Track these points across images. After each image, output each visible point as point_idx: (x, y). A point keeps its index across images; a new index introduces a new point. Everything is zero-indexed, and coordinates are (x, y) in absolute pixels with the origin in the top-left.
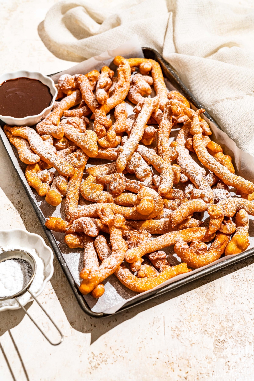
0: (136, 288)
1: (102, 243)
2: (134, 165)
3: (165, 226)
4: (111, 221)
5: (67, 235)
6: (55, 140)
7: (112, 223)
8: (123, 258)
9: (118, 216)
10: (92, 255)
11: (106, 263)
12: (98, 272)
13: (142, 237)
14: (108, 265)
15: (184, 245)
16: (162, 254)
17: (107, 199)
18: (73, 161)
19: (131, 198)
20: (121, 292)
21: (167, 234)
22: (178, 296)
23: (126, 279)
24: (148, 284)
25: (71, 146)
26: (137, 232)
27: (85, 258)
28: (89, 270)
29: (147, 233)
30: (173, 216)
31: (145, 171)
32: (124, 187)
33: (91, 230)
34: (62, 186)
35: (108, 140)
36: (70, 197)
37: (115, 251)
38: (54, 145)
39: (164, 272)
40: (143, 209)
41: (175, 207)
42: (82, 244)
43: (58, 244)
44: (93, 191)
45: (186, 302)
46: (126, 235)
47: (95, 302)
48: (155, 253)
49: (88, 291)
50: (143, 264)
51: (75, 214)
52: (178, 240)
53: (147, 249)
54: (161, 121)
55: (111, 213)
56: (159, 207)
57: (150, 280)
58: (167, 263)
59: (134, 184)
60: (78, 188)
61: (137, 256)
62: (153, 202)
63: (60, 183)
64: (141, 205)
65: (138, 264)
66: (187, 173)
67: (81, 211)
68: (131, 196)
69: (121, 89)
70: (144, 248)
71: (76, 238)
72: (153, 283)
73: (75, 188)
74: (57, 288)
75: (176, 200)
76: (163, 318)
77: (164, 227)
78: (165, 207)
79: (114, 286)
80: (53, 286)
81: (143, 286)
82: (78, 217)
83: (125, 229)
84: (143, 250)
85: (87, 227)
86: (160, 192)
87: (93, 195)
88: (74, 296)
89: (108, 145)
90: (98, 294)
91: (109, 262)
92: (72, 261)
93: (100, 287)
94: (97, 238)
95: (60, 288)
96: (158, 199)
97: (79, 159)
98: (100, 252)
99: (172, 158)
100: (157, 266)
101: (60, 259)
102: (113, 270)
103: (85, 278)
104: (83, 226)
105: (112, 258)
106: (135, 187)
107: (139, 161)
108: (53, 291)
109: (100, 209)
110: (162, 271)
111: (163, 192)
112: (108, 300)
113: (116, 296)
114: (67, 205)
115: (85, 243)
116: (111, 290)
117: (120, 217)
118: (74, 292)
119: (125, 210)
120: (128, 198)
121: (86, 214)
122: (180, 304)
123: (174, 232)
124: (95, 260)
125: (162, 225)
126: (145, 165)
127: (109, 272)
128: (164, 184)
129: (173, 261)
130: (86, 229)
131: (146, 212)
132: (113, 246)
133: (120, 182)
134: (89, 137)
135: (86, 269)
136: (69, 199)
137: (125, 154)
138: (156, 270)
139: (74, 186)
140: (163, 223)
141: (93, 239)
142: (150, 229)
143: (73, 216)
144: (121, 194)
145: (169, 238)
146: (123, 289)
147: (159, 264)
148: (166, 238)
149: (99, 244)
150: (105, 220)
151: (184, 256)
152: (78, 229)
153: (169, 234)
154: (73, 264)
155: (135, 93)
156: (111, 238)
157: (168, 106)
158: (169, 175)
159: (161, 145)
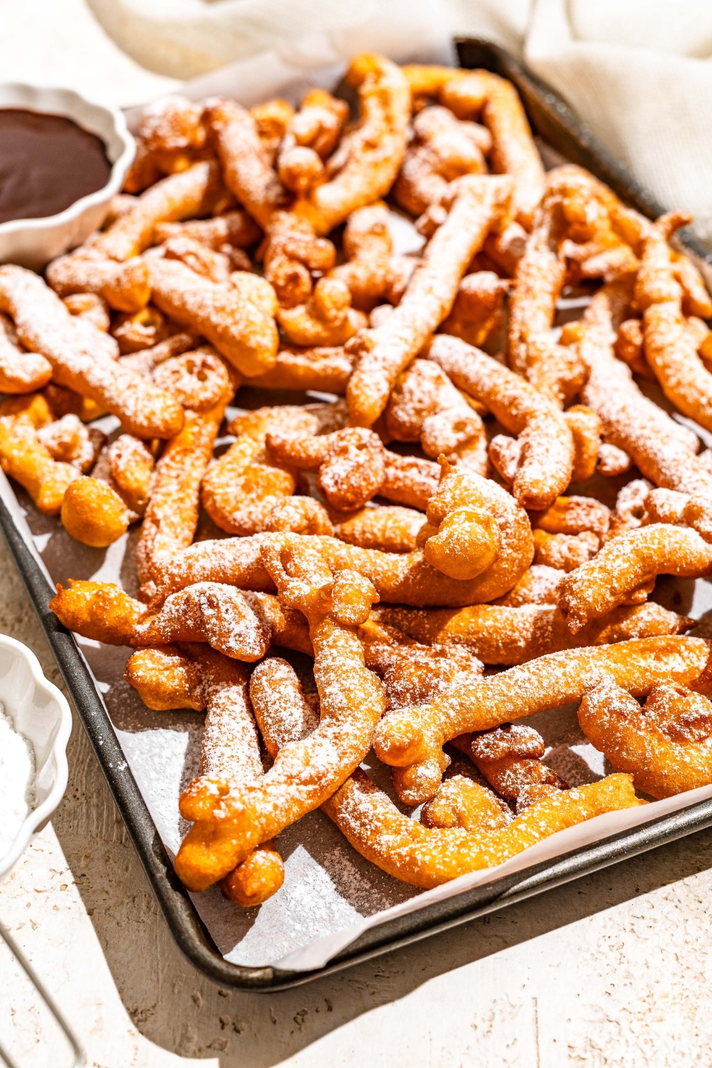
0: (416, 869)
1: (282, 688)
2: (419, 406)
3: (540, 628)
4: (319, 595)
5: (137, 653)
6: (116, 317)
7: (322, 601)
8: (364, 744)
9: (350, 577)
10: (239, 736)
11: (292, 757)
12: (260, 795)
13: (447, 667)
14: (301, 768)
15: (621, 698)
16: (529, 737)
17: (308, 519)
18: (179, 385)
19: (402, 524)
20: (352, 891)
21: (548, 656)
22: (592, 913)
23: (376, 831)
24: (468, 854)
25: (177, 338)
26: (424, 650)
27: (209, 744)
28: (218, 782)
29: (464, 655)
30: (575, 587)
31: (459, 426)
32: (377, 480)
33: (236, 631)
34: (132, 474)
35: (318, 313)
36: (160, 515)
37: (333, 716)
38: (111, 331)
39: (538, 808)
40: (452, 550)
41: (580, 560)
42: (198, 691)
43: (103, 694)
44: (254, 495)
45: (628, 938)
46: (380, 660)
47: (241, 928)
48: (500, 731)
49: (210, 871)
50: (447, 774)
51: (176, 571)
52: (592, 683)
53: (469, 710)
54: (522, 256)
55: (320, 568)
56: (515, 555)
57: (478, 837)
58: (548, 778)
59: (417, 473)
60: (195, 485)
61: (426, 739)
62: (495, 529)
63: (124, 459)
64: (444, 534)
65: (429, 771)
66: (627, 438)
67: (197, 560)
68: (400, 517)
69: (370, 156)
70: (452, 707)
71: (174, 666)
72: (492, 850)
73: (183, 486)
74: (87, 866)
75: (582, 535)
76: (531, 1002)
77: (534, 634)
78: (538, 559)
79: (326, 863)
80: (68, 858)
81: (447, 860)
82: (188, 581)
83: (376, 639)
84: (448, 716)
85: (219, 618)
86: (522, 491)
87: (252, 508)
88: (153, 903)
89: (317, 336)
90: (253, 886)
91: (307, 753)
92: (157, 760)
93: (263, 859)
94: (260, 668)
95: (98, 865)
96: (511, 518)
97: (202, 377)
98: (270, 721)
99: (565, 385)
100: (505, 788)
101: (101, 743)
102: (322, 788)
103: (198, 817)
104: (202, 614)
105: (320, 740)
106: (419, 484)
107: (437, 389)
108: (69, 877)
109: (278, 547)
110: (528, 805)
111: (535, 491)
112: (298, 919)
113: (334, 907)
114: (146, 547)
115: (210, 689)
116: (310, 879)
117: (358, 581)
118: (152, 876)
119: (378, 561)
120: (390, 524)
121: (218, 573)
122: (605, 948)
123: (577, 651)
124: (248, 753)
125: (528, 626)
126: (457, 407)
127: (305, 796)
128: (536, 463)
129: (573, 772)
130: (215, 625)
131: (465, 562)
132: (325, 696)
133: (361, 461)
134: (244, 296)
135: (209, 780)
136: (156, 522)
137: (384, 359)
138: (502, 802)
139: (178, 477)
140: (531, 620)
141: (242, 670)
142: (479, 640)
143: (166, 579)
144: (362, 508)
145: (559, 672)
146: (362, 876)
147: (513, 777)
148: (544, 673)
149: (269, 691)
150: (297, 592)
151: (622, 744)
152: (184, 625)
153: (560, 656)
154: (158, 773)
155: (423, 177)
156: (317, 665)
157: (551, 201)
158: (558, 436)
159: (522, 339)
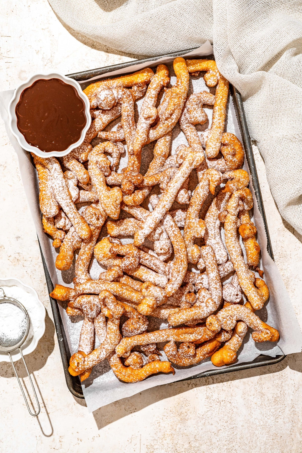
1: (100, 324)
14: (96, 359)
15: (172, 351)
18: (91, 220)
30: (171, 321)
35: (134, 201)
36: (82, 258)
44: (105, 259)
52: (170, 340)
55: (112, 302)
60: (92, 248)
73: (89, 249)
91: (98, 356)
94: (96, 320)
97: (98, 220)
101: (58, 332)
105: (103, 349)
109: (102, 298)
126: (164, 241)
133: (132, 262)
134: (111, 203)
149: (97, 324)
150: (104, 312)
154: (72, 327)
155: (185, 123)
